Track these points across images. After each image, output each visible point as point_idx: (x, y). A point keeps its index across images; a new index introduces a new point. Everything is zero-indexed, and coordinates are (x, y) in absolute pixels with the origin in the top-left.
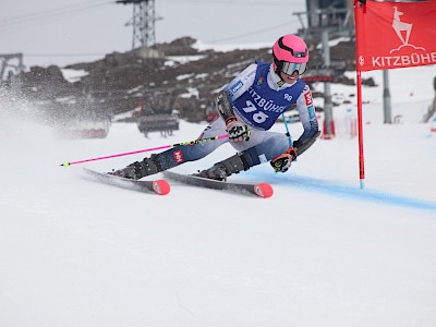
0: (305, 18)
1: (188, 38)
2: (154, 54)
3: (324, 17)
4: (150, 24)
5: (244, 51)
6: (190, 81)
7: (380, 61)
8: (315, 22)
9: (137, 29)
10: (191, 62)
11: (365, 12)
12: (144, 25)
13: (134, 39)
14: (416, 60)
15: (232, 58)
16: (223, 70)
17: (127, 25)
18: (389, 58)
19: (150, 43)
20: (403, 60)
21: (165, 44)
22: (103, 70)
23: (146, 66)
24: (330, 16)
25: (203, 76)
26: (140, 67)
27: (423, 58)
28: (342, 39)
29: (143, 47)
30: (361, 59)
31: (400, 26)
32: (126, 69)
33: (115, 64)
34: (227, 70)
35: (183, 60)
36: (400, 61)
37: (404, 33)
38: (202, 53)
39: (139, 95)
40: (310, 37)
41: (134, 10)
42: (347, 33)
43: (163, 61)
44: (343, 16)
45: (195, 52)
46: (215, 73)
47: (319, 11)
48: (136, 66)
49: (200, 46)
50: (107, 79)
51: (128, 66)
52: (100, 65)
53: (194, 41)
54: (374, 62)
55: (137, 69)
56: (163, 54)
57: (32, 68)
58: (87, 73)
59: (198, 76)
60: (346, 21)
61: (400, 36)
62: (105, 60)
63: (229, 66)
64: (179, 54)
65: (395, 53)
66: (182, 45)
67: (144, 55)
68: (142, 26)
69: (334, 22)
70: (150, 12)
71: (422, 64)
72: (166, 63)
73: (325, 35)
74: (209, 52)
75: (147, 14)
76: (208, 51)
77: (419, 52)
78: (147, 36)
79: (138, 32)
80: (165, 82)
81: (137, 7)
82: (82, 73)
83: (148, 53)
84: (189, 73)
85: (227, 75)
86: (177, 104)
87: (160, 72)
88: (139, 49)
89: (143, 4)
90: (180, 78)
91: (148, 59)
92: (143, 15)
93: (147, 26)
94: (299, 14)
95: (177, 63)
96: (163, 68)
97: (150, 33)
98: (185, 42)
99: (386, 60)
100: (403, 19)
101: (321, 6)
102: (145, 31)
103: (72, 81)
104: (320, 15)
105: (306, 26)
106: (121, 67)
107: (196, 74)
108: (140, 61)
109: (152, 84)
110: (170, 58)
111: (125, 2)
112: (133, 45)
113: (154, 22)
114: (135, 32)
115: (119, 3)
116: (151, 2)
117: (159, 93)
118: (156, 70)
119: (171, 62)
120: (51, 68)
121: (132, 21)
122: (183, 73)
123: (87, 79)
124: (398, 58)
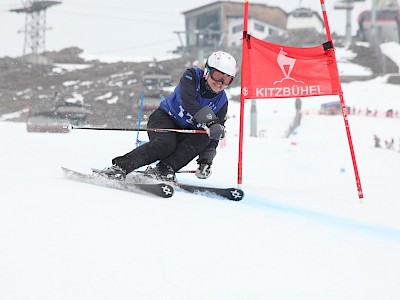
0: (183, 36)
1: (76, 48)
2: (44, 61)
3: (201, 37)
4: (41, 33)
5: (127, 63)
6: (76, 87)
7: (263, 92)
8: (193, 42)
9: (29, 37)
10: (78, 70)
12: (36, 34)
13: (25, 45)
14: (296, 92)
15: (115, 69)
16: (107, 79)
17: (19, 32)
18: (271, 89)
19: (40, 51)
20: (285, 91)
21: (54, 52)
23: (35, 71)
24: (206, 36)
25: (88, 83)
26: (29, 71)
27: (302, 90)
29: (33, 54)
30: (245, 90)
31: (283, 60)
32: (16, 73)
33: (6, 67)
34: (110, 79)
35: (70, 67)
36: (282, 92)
37: (287, 67)
38: (88, 63)
39: (27, 97)
40: (188, 54)
41: (27, 19)
43: (52, 67)
44: (218, 37)
45: (81, 61)
46: (99, 82)
47: (197, 31)
48: (26, 70)
49: (86, 56)
51: (18, 70)
53: (81, 51)
54: (258, 92)
55: (27, 73)
56: (51, 62)
59: (84, 83)
60: (220, 43)
61: (283, 69)
63: (113, 76)
64: (66, 62)
65: (278, 85)
66: (70, 54)
67: (34, 61)
68: (34, 34)
69: (209, 42)
70: (41, 22)
71: (301, 96)
72: (54, 70)
73: (201, 53)
74: (95, 63)
75: (38, 24)
76: (94, 61)
77: (300, 85)
78: (37, 43)
79: (29, 40)
80: (53, 87)
81: (29, 16)
83: (38, 58)
84: (75, 80)
85: (110, 84)
87: (48, 77)
88: (28, 55)
89: (35, 14)
90: (67, 84)
91: (37, 66)
92: (35, 25)
93: (37, 34)
94: (178, 33)
95: (64, 70)
96: (51, 74)
97: (40, 41)
98: (73, 52)
101: (199, 27)
102: (36, 39)
104: (198, 35)
105: (185, 44)
106: (11, 71)
107: (82, 80)
108: (30, 67)
109: (40, 88)
110: (58, 65)
111: (18, 11)
112: (24, 51)
113: (44, 31)
114: (26, 39)
115: (12, 11)
116: (42, 13)
117: (46, 97)
118: (45, 75)
119: (58, 69)
121: (24, 29)
124: (281, 89)
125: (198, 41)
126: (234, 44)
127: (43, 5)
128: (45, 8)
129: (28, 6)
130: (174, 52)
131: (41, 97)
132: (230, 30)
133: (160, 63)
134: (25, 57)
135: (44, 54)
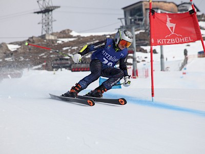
0: (123, 20)
1: (68, 30)
2: (52, 38)
3: (133, 20)
4: (50, 23)
5: (95, 36)
6: (69, 50)
7: (161, 41)
8: (129, 23)
9: (44, 25)
10: (70, 41)
11: (154, 18)
13: (42, 30)
14: (178, 41)
15: (89, 40)
17: (39, 23)
18: (165, 40)
19: (50, 32)
20: (172, 41)
21: (57, 33)
23: (48, 43)
24: (135, 20)
25: (75, 48)
26: (45, 43)
28: (141, 31)
31: (170, 25)
32: (39, 44)
33: (33, 42)
35: (66, 40)
36: (170, 41)
37: (172, 28)
38: (75, 37)
39: (45, 57)
41: (42, 17)
42: (143, 28)
43: (56, 41)
44: (141, 20)
45: (71, 37)
47: (130, 18)
48: (43, 43)
49: (74, 34)
50: (30, 49)
51: (39, 43)
53: (71, 31)
54: (158, 41)
55: (43, 45)
56: (56, 38)
58: (20, 47)
59: (73, 48)
60: (143, 22)
61: (170, 29)
62: (28, 40)
64: (64, 38)
65: (168, 38)
66: (65, 33)
67: (47, 38)
68: (46, 24)
69: (137, 23)
70: (50, 18)
71: (180, 43)
72: (58, 42)
73: (133, 28)
75: (48, 18)
76: (78, 36)
77: (179, 37)
78: (49, 29)
79: (44, 27)
81: (44, 15)
83: (49, 36)
84: (69, 46)
87: (55, 46)
88: (45, 35)
89: (46, 14)
90: (64, 49)
91: (49, 40)
92: (46, 19)
93: (48, 24)
94: (121, 19)
95: (63, 42)
96: (56, 44)
97: (50, 27)
98: (67, 32)
99: (164, 41)
100: (171, 22)
101: (131, 15)
102: (47, 27)
103: (13, 50)
105: (124, 24)
107: (72, 47)
108: (45, 41)
109: (51, 52)
110: (59, 39)
111: (38, 13)
112: (42, 33)
113: (52, 22)
114: (43, 27)
115: (35, 13)
116: (50, 13)
117: (54, 56)
118: (53, 45)
119: (60, 41)
120: (3, 43)
121: (41, 22)
122: (66, 47)
123: (20, 49)
124: (169, 40)
125: (131, 23)
127: (50, 9)
128: (52, 10)
129: (43, 9)
131: (52, 56)
132: (148, 16)
133: (112, 35)
134: (43, 37)
135: (52, 34)
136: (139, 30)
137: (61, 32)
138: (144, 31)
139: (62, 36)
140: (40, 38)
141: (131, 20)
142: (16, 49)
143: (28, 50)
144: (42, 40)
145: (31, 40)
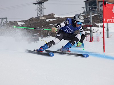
0: (85, 8)
1: (53, 14)
2: (43, 18)
3: (90, 8)
4: (42, 10)
9: (39, 11)
10: (53, 20)
17: (36, 10)
19: (42, 15)
22: (29, 22)
23: (41, 21)
24: (92, 8)
28: (95, 15)
30: (104, 19)
32: (36, 22)
33: (32, 21)
35: (51, 20)
38: (56, 18)
40: (87, 14)
41: (38, 6)
42: (97, 13)
43: (46, 20)
44: (96, 8)
45: (54, 18)
47: (89, 7)
48: (38, 21)
49: (56, 16)
50: (30, 25)
52: (28, 21)
53: (54, 15)
56: (46, 18)
57: (9, 22)
58: (25, 23)
60: (97, 10)
62: (29, 20)
64: (50, 18)
65: (113, 18)
67: (40, 18)
69: (93, 10)
70: (42, 7)
72: (47, 21)
73: (91, 13)
75: (41, 7)
76: (58, 17)
78: (41, 13)
79: (39, 12)
80: (46, 26)
82: (23, 23)
83: (42, 17)
84: (53, 23)
86: (49, 32)
87: (45, 23)
89: (40, 4)
90: (50, 25)
91: (42, 20)
93: (41, 10)
94: (83, 8)
95: (49, 20)
97: (42, 12)
98: (52, 15)
103: (21, 25)
105: (85, 11)
106: (34, 22)
107: (55, 24)
108: (39, 20)
109: (43, 26)
110: (48, 19)
111: (35, 4)
115: (34, 4)
116: (42, 4)
120: (15, 21)
121: (37, 9)
122: (51, 24)
123: (25, 25)
125: (89, 10)
126: (101, 10)
127: (43, 2)
128: (43, 3)
129: (38, 2)
130: (82, 13)
132: (100, 6)
134: (38, 18)
135: (43, 16)
136: (94, 14)
137: (48, 15)
138: (97, 15)
139: (49, 17)
140: (36, 19)
141: (89, 8)
142: (22, 25)
143: (29, 25)
144: (37, 20)
145: (31, 20)
